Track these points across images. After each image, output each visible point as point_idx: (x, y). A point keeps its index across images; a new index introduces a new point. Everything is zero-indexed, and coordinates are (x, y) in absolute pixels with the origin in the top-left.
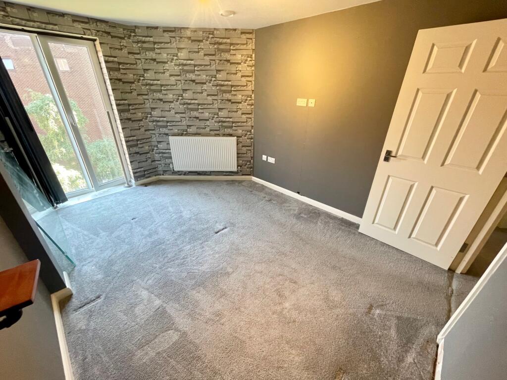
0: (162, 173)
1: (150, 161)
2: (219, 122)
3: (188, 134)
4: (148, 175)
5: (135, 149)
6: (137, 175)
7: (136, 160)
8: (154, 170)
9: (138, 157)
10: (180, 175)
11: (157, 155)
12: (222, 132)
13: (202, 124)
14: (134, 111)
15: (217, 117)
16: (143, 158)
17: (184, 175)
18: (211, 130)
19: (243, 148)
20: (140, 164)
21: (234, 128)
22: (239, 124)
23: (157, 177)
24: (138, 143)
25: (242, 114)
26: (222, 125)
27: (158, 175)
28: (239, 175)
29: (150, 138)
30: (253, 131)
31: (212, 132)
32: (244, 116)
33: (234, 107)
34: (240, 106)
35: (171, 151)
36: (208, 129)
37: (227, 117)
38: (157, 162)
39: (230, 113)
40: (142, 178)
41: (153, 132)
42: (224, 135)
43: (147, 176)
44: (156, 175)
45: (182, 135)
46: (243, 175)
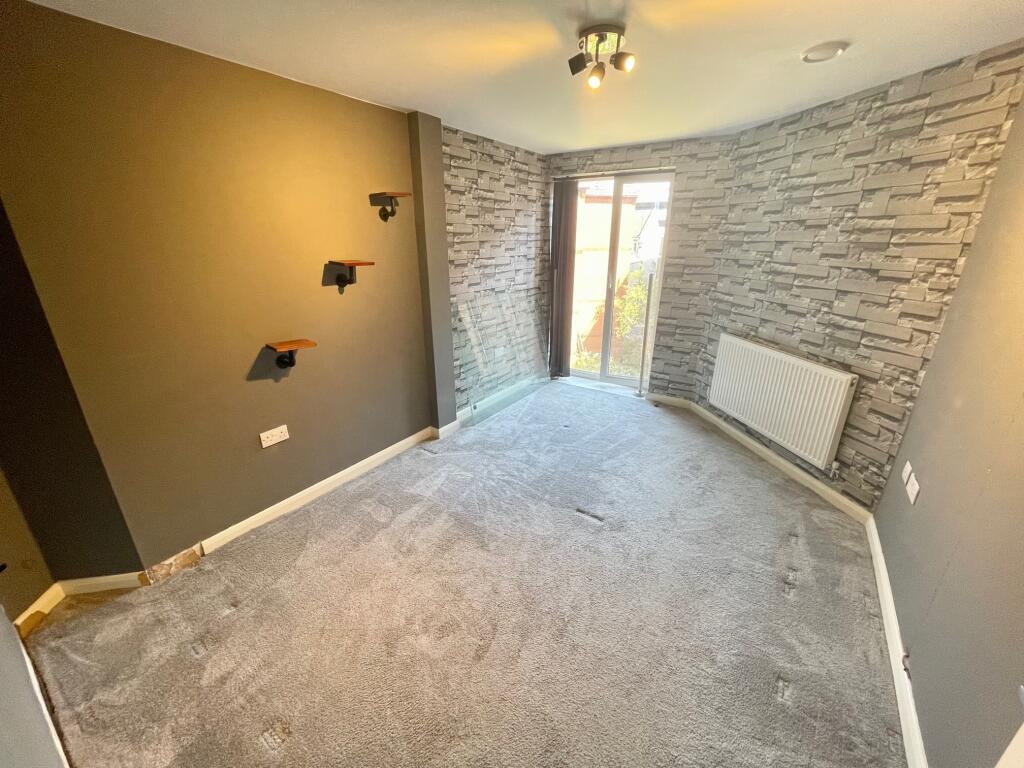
0: (697, 397)
1: (685, 368)
2: (828, 325)
3: (757, 339)
4: (674, 392)
5: (669, 341)
6: (655, 382)
7: (663, 359)
8: (687, 388)
9: (668, 355)
10: (720, 416)
11: (701, 363)
12: (826, 352)
13: (789, 321)
14: (688, 278)
15: (827, 313)
16: (676, 358)
17: (725, 420)
18: (802, 341)
19: (872, 418)
20: (667, 367)
21: (862, 351)
22: (883, 343)
23: (688, 402)
24: (678, 331)
25: (903, 315)
26: (831, 336)
27: (690, 399)
28: (832, 488)
29: (700, 329)
30: (922, 374)
31: (804, 348)
32: (906, 323)
33: (882, 291)
34: (903, 290)
35: (716, 361)
36: (797, 337)
37: (854, 315)
38: (697, 376)
39: (863, 306)
40: (661, 392)
41: (708, 319)
42: (829, 362)
43: (670, 391)
44: (686, 398)
45: (746, 336)
46: (845, 493)
